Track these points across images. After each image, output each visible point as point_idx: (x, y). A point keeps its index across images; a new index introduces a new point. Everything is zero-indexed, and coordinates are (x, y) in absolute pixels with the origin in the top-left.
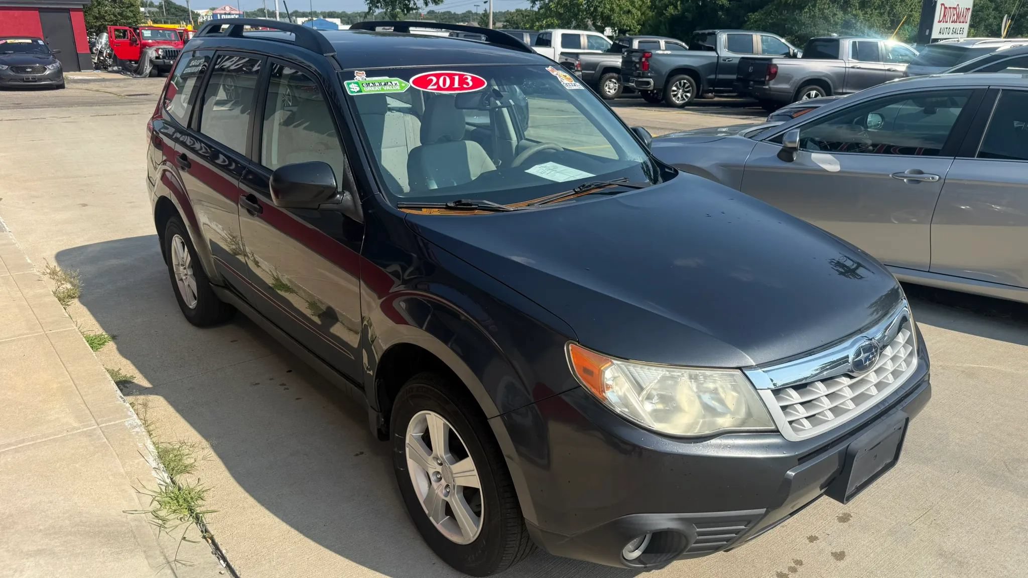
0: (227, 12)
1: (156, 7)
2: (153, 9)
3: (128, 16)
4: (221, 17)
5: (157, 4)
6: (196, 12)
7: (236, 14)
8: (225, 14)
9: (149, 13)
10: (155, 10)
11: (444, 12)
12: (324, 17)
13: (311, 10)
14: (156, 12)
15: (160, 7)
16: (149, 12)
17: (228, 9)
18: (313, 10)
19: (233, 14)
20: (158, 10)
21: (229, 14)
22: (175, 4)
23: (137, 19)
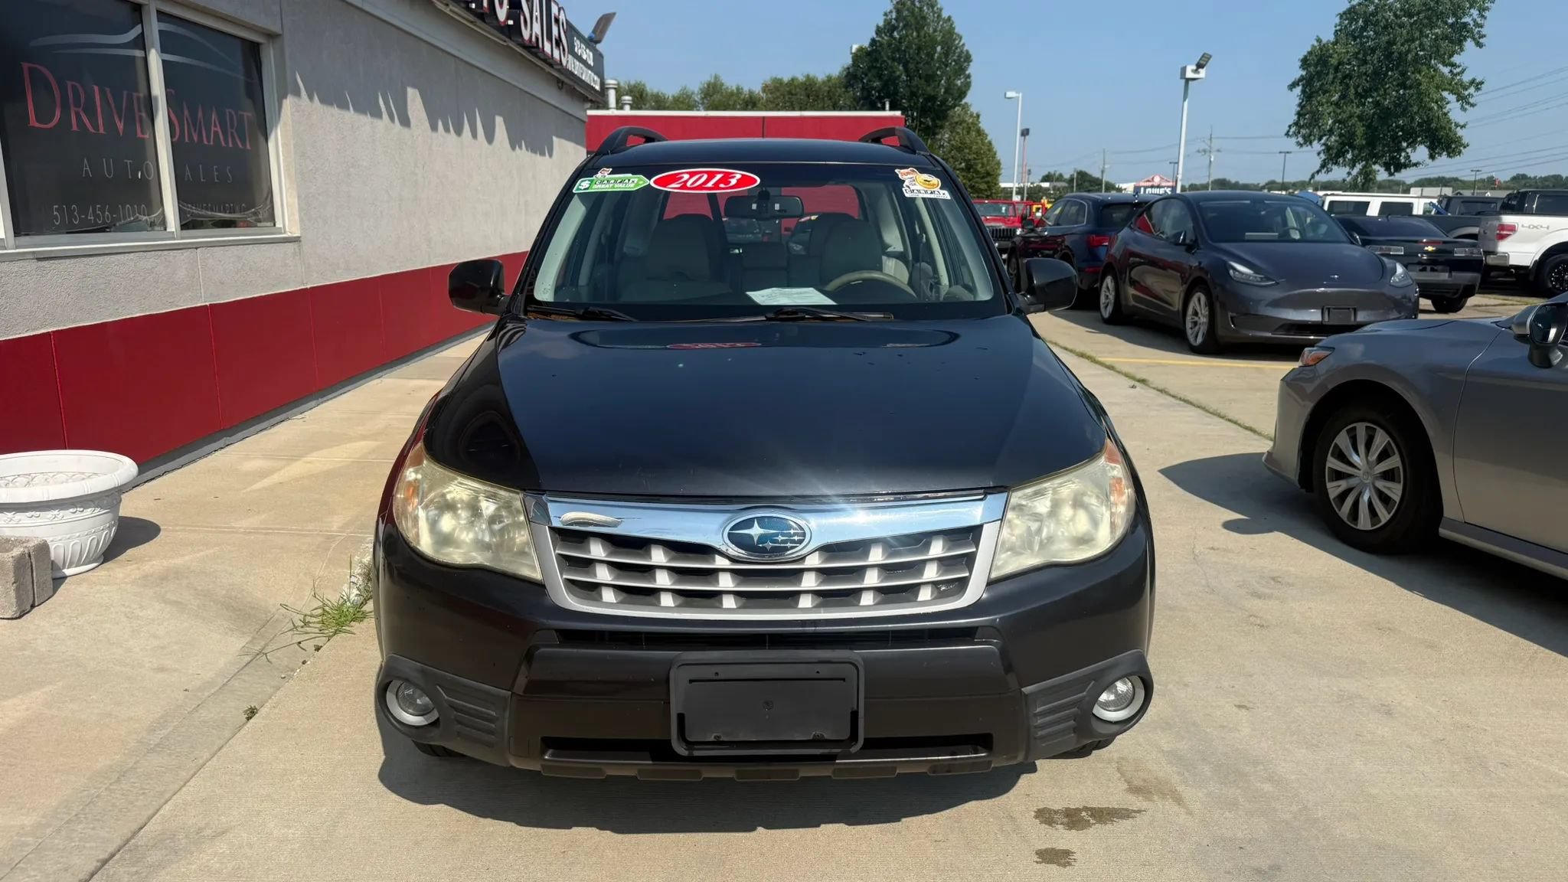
0: (1156, 184)
1: (1065, 181)
2: (1059, 184)
3: (981, 190)
4: (1145, 192)
5: (1067, 176)
6: (1117, 186)
7: (1168, 187)
8: (1152, 187)
9: (1054, 190)
10: (1064, 184)
11: (1545, 177)
12: (1316, 189)
13: (1283, 178)
14: (1064, 188)
15: (1071, 180)
16: (1054, 188)
17: (1157, 180)
18: (1286, 180)
19: (1163, 187)
20: (1066, 185)
21: (1159, 187)
22: (1090, 176)
23: (992, 193)
